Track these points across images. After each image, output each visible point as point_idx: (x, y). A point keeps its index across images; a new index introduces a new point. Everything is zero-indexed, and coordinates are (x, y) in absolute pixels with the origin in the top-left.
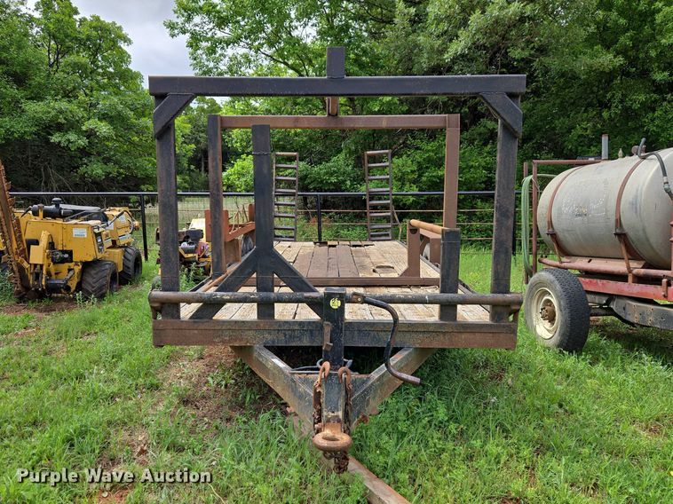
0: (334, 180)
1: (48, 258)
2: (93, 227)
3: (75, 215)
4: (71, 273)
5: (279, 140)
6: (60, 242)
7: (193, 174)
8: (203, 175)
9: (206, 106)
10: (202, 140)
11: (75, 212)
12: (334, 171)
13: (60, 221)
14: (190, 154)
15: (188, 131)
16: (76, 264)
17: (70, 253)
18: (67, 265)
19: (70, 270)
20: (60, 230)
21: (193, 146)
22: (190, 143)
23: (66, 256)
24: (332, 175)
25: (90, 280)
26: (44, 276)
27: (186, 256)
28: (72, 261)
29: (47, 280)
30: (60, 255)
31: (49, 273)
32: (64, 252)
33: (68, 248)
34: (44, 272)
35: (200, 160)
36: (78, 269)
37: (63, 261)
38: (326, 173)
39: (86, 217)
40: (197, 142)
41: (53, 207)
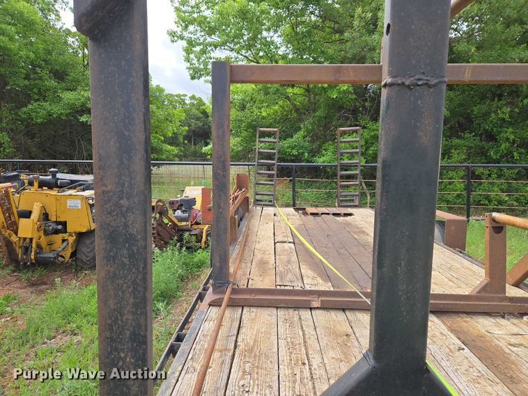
0: (295, 152)
1: (38, 230)
2: (87, 198)
3: (72, 184)
4: (65, 244)
5: (252, 121)
6: (54, 214)
7: (187, 147)
8: (193, 147)
9: (196, 102)
10: (192, 124)
11: (73, 182)
12: (295, 145)
13: (54, 192)
14: (185, 133)
15: (183, 118)
16: (71, 235)
17: (64, 224)
18: (61, 236)
19: (64, 241)
20: (54, 200)
21: (187, 128)
22: (184, 126)
23: (60, 227)
24: (293, 148)
25: (84, 250)
26: (33, 250)
27: (179, 224)
28: (66, 232)
29: (36, 253)
30: (53, 226)
31: (39, 246)
32: (58, 223)
33: (62, 219)
34: (34, 245)
35: (191, 137)
36: (71, 239)
37: (56, 232)
38: (289, 147)
39: (82, 187)
40: (189, 126)
41: (50, 177)
